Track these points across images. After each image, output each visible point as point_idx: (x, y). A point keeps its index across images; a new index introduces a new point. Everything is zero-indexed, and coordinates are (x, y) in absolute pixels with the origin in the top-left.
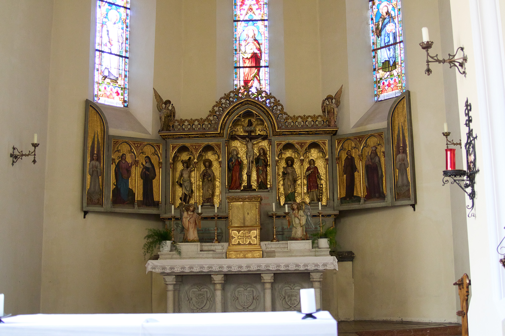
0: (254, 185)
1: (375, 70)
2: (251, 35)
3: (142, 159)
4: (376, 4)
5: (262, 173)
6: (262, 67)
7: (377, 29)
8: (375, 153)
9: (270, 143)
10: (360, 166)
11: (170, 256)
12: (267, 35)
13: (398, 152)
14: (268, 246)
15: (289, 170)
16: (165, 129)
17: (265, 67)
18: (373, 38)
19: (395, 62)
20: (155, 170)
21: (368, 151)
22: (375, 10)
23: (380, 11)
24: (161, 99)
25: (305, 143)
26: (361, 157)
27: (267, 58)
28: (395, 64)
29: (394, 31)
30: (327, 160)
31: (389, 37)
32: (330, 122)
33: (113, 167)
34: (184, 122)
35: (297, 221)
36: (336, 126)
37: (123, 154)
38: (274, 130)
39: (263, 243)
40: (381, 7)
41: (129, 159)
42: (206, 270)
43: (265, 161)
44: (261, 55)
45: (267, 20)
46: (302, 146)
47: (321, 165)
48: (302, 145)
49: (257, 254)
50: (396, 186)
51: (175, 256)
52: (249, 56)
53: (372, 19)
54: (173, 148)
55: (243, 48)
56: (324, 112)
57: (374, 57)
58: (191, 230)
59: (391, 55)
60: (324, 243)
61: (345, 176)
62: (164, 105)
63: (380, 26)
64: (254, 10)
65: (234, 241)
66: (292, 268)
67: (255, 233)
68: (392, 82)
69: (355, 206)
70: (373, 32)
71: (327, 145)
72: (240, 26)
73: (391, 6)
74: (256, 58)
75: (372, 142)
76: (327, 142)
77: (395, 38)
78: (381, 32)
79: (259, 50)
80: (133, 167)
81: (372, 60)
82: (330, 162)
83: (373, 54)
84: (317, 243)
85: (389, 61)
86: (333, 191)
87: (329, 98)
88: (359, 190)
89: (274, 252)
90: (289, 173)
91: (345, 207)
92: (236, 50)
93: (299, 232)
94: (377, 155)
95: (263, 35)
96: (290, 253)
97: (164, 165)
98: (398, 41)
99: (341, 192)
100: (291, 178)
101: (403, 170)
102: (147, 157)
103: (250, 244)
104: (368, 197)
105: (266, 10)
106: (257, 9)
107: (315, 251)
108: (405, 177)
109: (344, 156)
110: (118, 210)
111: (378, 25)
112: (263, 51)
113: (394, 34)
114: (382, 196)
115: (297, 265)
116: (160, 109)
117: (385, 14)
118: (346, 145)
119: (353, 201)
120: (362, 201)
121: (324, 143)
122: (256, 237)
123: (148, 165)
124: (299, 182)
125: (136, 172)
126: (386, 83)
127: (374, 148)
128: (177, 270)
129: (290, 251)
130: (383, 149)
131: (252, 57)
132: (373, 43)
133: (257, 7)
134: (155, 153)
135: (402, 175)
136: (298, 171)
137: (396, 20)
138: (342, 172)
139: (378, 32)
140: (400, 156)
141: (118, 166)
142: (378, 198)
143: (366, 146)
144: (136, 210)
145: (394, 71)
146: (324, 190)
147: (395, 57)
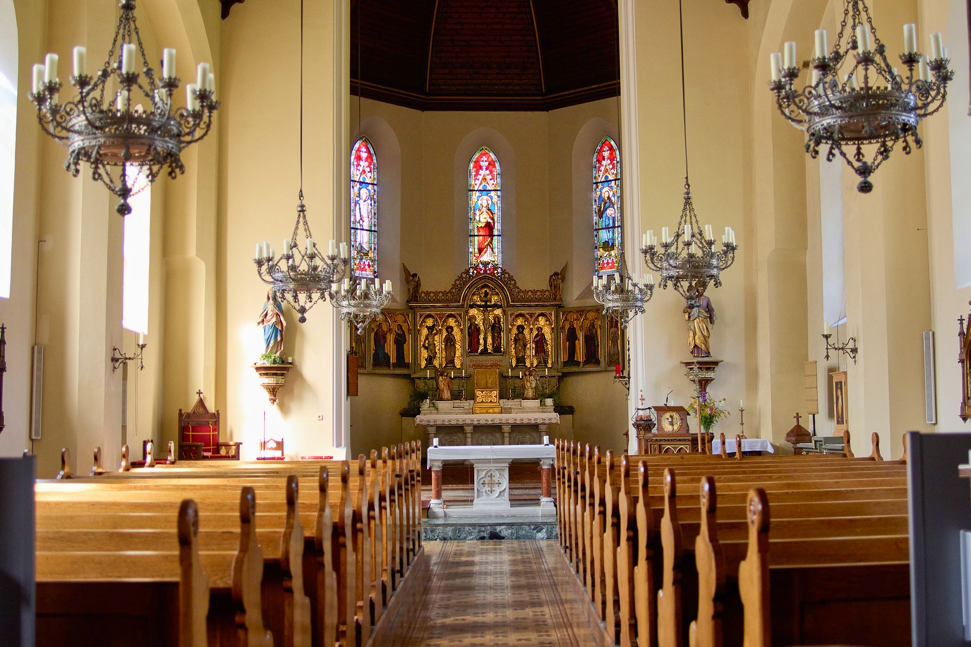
0: (490, 348)
1: (596, 248)
2: (485, 204)
3: (394, 327)
4: (600, 188)
5: (496, 338)
6: (495, 236)
7: (599, 210)
8: (593, 325)
9: (504, 312)
10: (581, 336)
11: (429, 412)
12: (499, 205)
13: (612, 327)
14: (505, 403)
15: (520, 336)
16: (413, 299)
17: (498, 236)
18: (595, 218)
19: (613, 244)
20: (405, 336)
21: (587, 324)
22: (599, 193)
23: (603, 195)
24: (409, 273)
25: (534, 314)
26: (581, 328)
27: (500, 228)
28: (613, 245)
29: (613, 216)
30: (553, 329)
31: (609, 220)
32: (556, 296)
33: (373, 335)
34: (430, 293)
35: (529, 384)
36: (561, 300)
37: (380, 324)
38: (508, 302)
39: (501, 401)
40: (604, 191)
41: (385, 328)
42: (460, 423)
43: (499, 328)
44: (494, 224)
45: (499, 190)
46: (531, 317)
47: (547, 331)
48: (531, 315)
49: (497, 410)
50: (609, 354)
51: (433, 412)
52: (483, 225)
53: (595, 201)
54: (421, 316)
55: (477, 218)
56: (551, 286)
57: (596, 236)
58: (445, 391)
59: (611, 237)
60: (549, 402)
61: (567, 343)
62: (411, 278)
63: (602, 209)
64: (488, 180)
65: (478, 400)
66: (525, 421)
67: (495, 393)
68: (610, 261)
69: (575, 369)
70: (596, 213)
71: (553, 316)
72: (475, 196)
73: (612, 192)
74: (489, 227)
75: (591, 315)
76: (553, 313)
77: (614, 222)
78: (602, 213)
79: (493, 219)
80: (388, 334)
81: (594, 239)
82: (555, 331)
83: (595, 233)
84: (544, 402)
85: (608, 242)
86: (557, 356)
87: (556, 274)
88: (579, 355)
89: (511, 408)
90: (520, 339)
91: (567, 370)
92: (471, 219)
93: (530, 393)
94: (594, 327)
95: (496, 205)
96: (523, 410)
97: (413, 331)
98: (616, 225)
99: (563, 357)
100: (522, 343)
101: (615, 342)
102: (399, 325)
103: (491, 402)
104: (586, 362)
105: (499, 180)
106: (491, 180)
107: (542, 408)
108: (616, 347)
109: (567, 326)
110: (377, 371)
111: (601, 207)
112: (496, 220)
113: (614, 218)
114: (598, 362)
115: (530, 420)
116: (408, 282)
117: (606, 198)
118: (569, 317)
119: (574, 365)
120: (581, 365)
121: (551, 314)
122: (496, 397)
123: (400, 332)
124: (528, 346)
125: (391, 339)
126: (605, 262)
127: (592, 321)
128: (439, 423)
129: (523, 408)
130: (599, 323)
131: (485, 226)
132: (596, 223)
133: (490, 177)
134: (405, 321)
135: (614, 345)
136: (528, 336)
137: (616, 207)
138: (565, 340)
139: (601, 214)
140: (613, 330)
141: (376, 334)
142: (594, 363)
143: (586, 319)
144: (392, 371)
145: (612, 252)
146: (550, 354)
147: (613, 239)
